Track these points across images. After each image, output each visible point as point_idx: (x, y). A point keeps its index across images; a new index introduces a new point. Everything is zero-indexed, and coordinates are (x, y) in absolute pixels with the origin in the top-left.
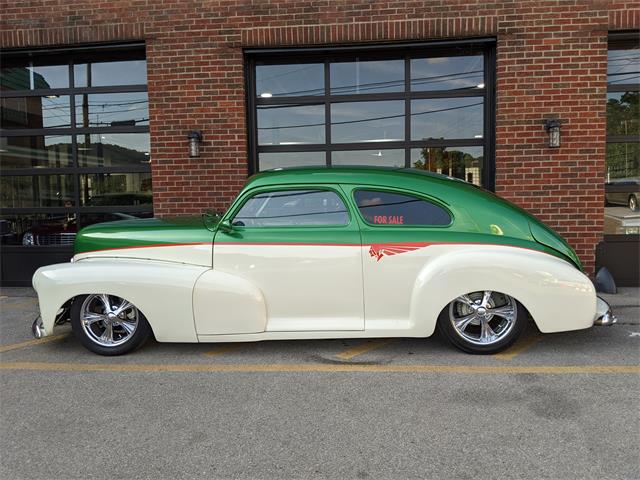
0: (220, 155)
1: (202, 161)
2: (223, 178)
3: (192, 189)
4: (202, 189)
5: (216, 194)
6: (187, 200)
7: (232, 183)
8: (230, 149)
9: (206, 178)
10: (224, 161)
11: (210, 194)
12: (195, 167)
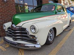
0: (10, 3)
1: (5, 4)
2: (11, 8)
3: (4, 10)
4: (6, 10)
5: (10, 12)
6: (3, 13)
7: (13, 9)
8: (12, 2)
9: (7, 8)
10: (11, 4)
11: (8, 12)
12: (4, 5)
